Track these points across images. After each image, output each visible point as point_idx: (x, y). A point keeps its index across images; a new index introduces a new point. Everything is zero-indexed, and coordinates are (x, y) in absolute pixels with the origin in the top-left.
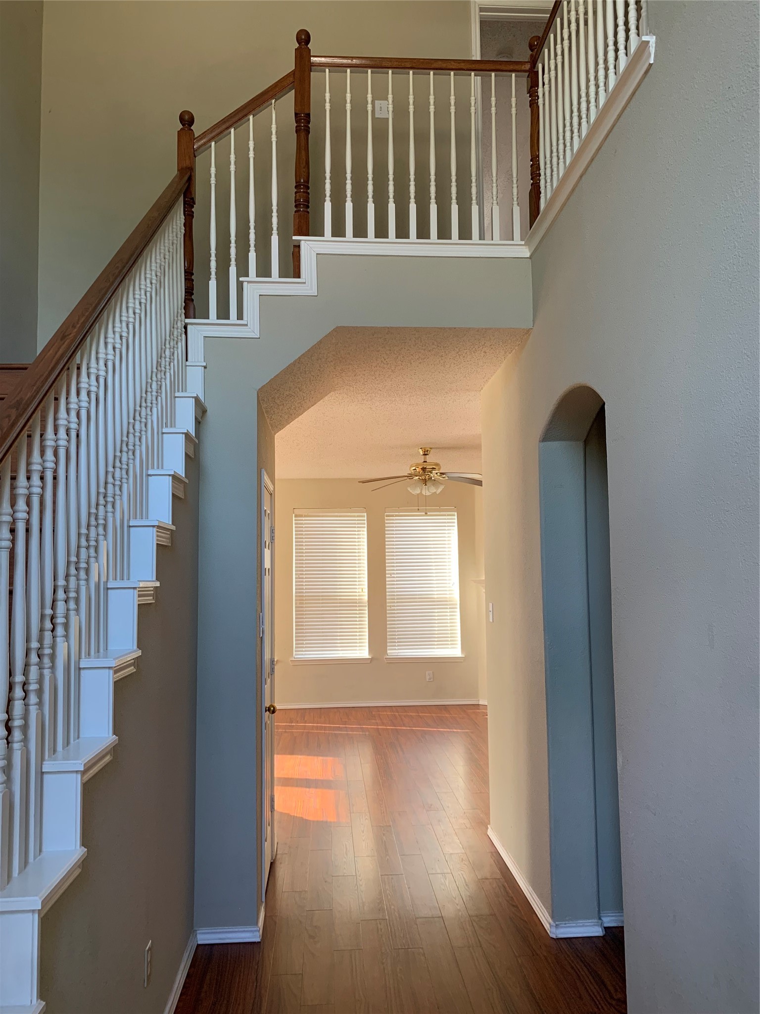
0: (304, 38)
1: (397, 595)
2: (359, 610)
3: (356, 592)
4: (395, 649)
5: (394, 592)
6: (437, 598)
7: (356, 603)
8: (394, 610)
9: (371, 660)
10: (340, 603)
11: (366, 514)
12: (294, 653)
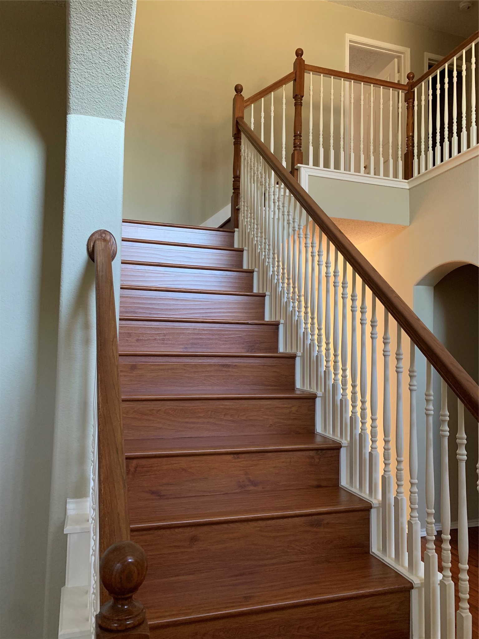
0: (299, 53)
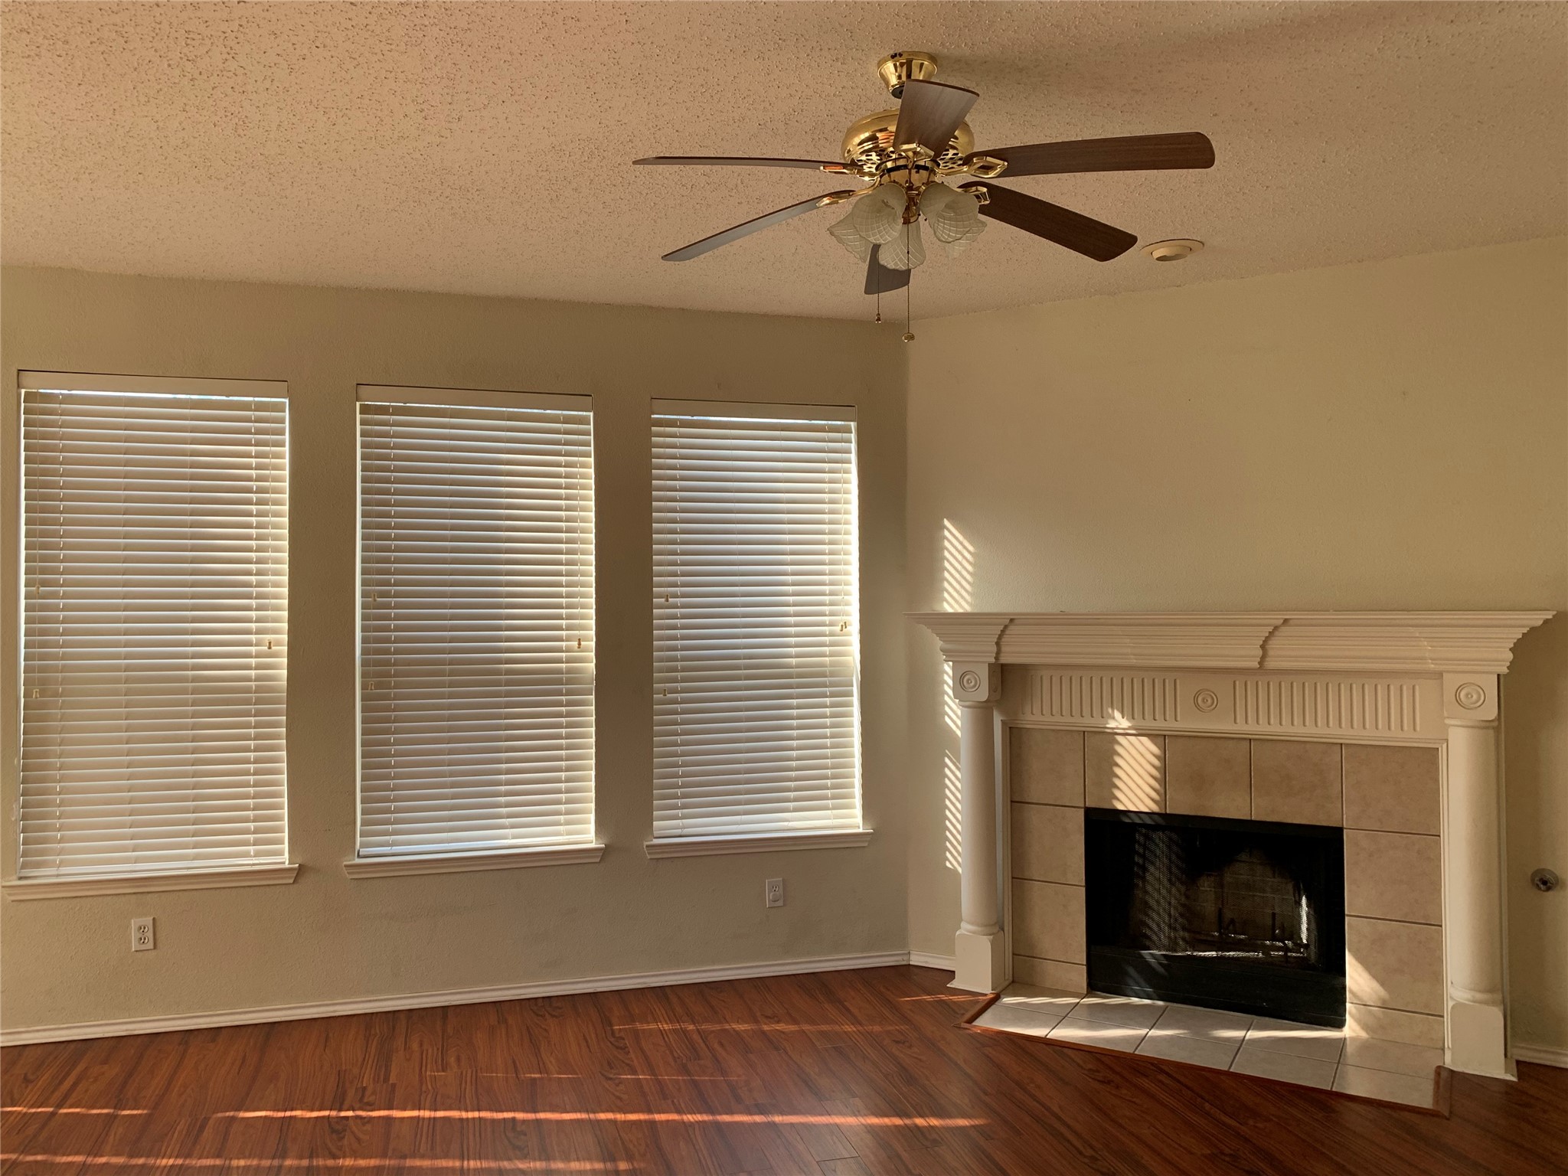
1: (684, 659)
2: (569, 704)
3: (560, 650)
4: (676, 818)
5: (675, 649)
6: (798, 666)
7: (560, 682)
8: (675, 702)
9: (604, 853)
10: (508, 683)
11: (591, 414)
12: (358, 839)
